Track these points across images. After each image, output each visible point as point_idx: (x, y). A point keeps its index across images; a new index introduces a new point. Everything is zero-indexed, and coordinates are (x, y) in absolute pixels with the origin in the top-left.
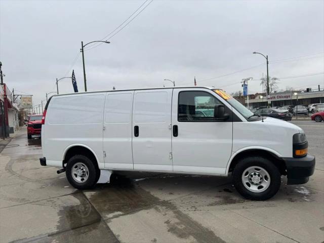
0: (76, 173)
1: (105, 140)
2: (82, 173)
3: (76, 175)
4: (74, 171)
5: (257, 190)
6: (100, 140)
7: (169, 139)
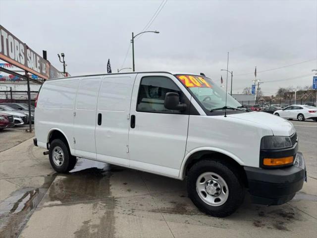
5: (214, 203)
6: (72, 125)
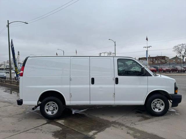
0: (48, 109)
1: (72, 86)
2: (53, 109)
3: (47, 110)
4: (46, 108)
5: (158, 111)
6: (68, 86)
7: (113, 85)
